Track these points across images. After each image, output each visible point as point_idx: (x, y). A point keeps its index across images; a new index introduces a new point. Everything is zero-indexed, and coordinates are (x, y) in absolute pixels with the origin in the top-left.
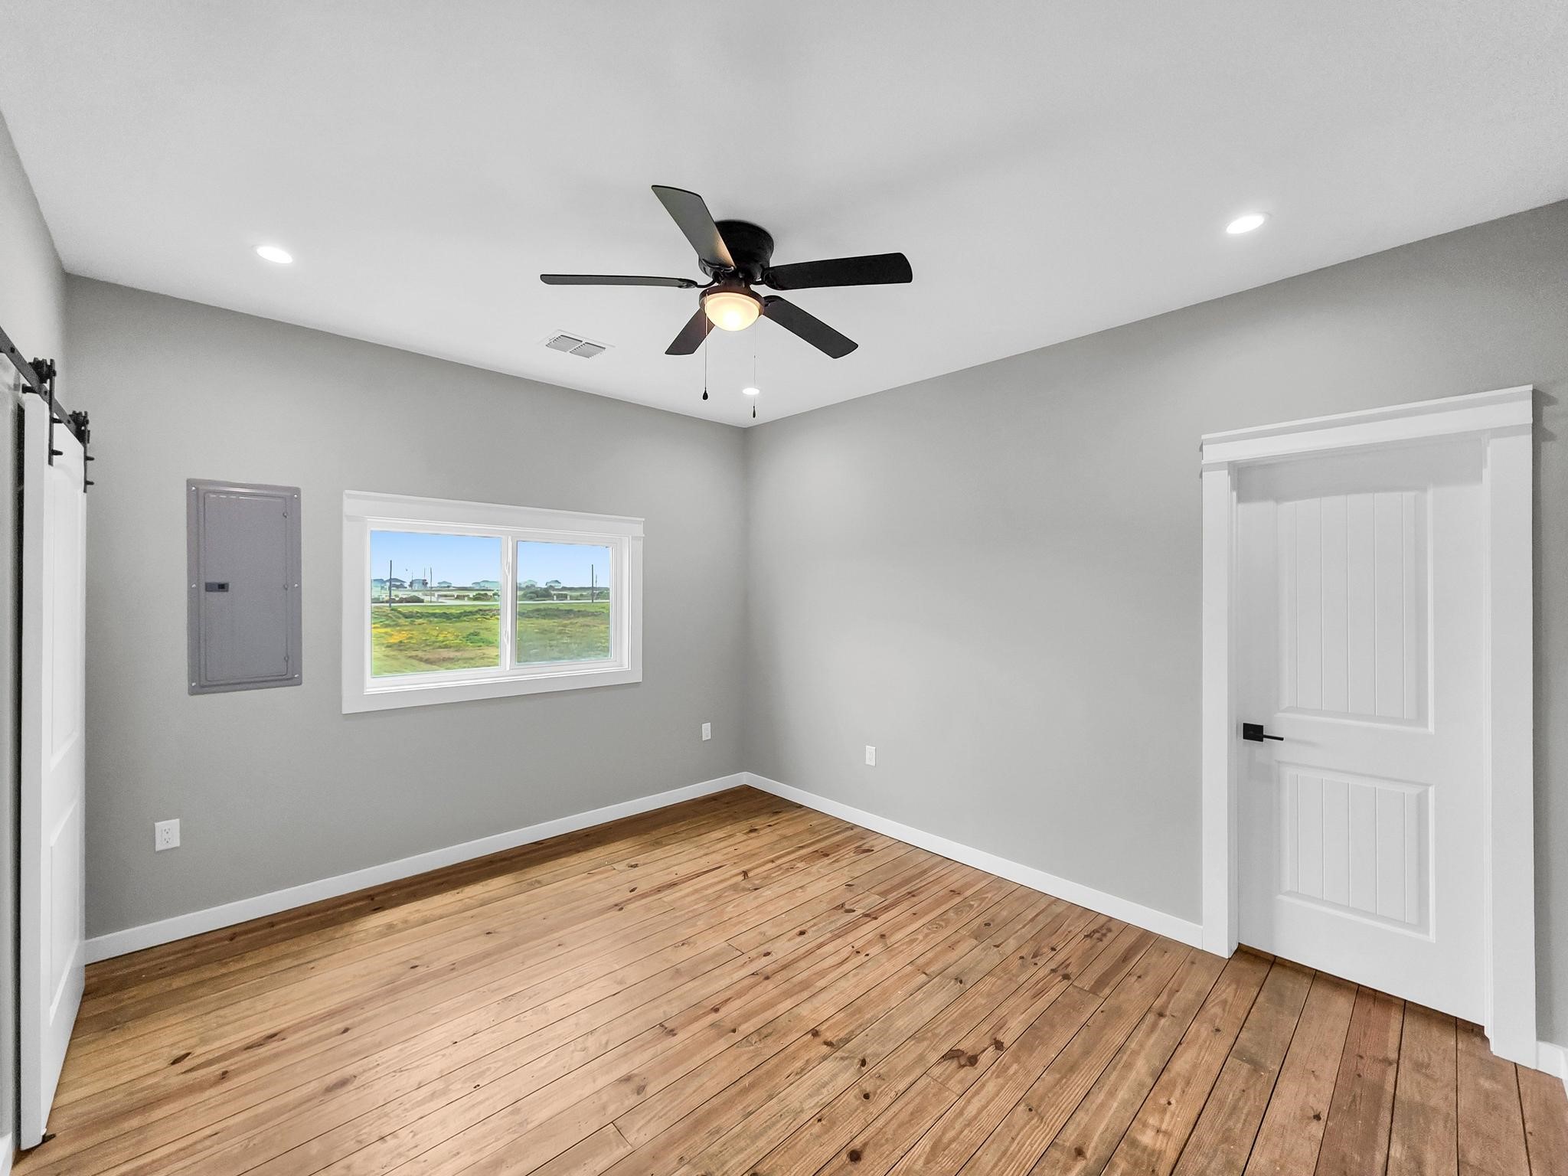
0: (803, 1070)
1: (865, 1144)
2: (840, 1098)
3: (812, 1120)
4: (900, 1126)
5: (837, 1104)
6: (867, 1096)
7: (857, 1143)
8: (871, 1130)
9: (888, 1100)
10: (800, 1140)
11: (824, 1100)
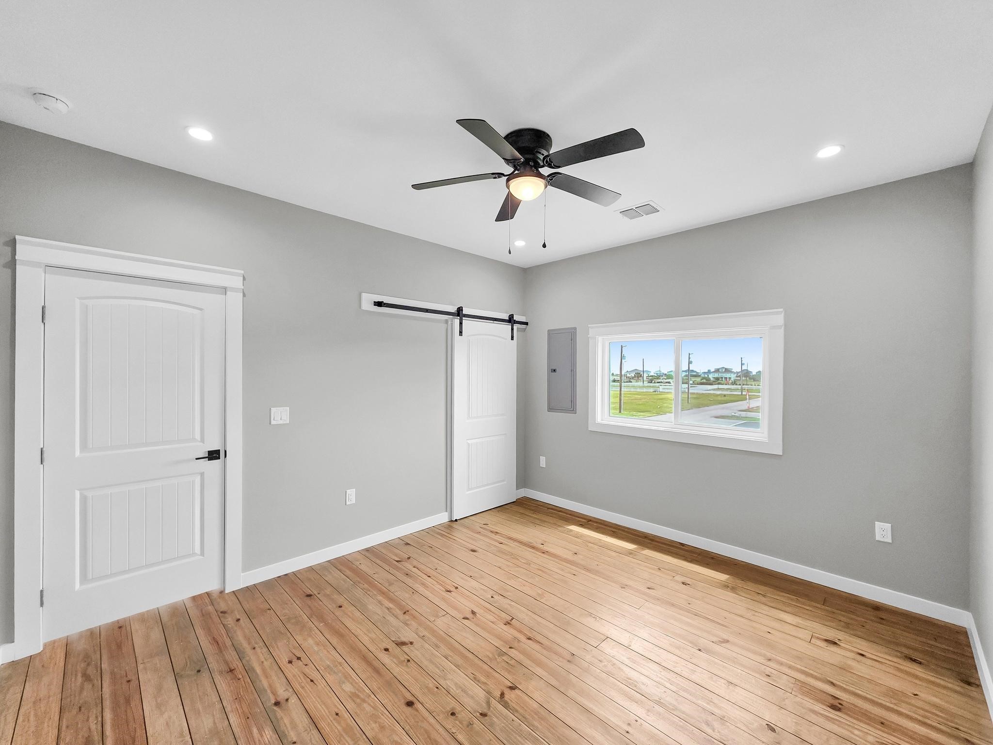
0: (478, 681)
1: (417, 710)
2: (453, 698)
3: (437, 683)
4: (426, 731)
5: (449, 697)
6: (453, 714)
7: (418, 705)
8: (426, 714)
9: (448, 727)
10: (425, 679)
11: (452, 690)
